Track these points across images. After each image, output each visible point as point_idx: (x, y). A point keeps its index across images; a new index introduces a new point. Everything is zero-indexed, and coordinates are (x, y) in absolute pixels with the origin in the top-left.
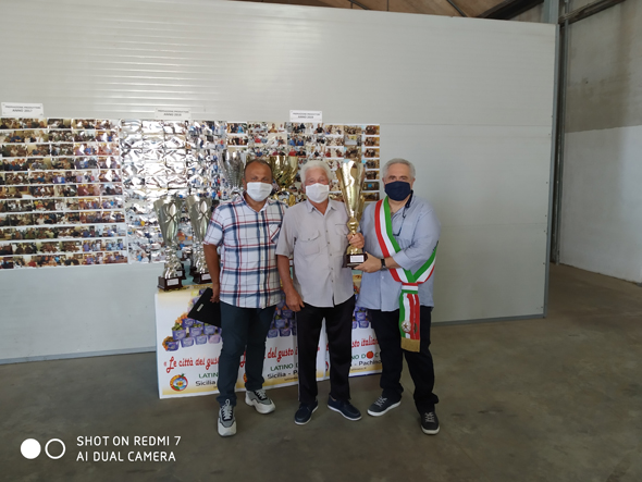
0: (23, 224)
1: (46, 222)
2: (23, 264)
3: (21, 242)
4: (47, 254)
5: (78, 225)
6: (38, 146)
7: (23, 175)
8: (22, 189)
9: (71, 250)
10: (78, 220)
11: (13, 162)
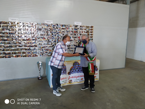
0: (13, 47)
1: (19, 47)
2: (13, 57)
3: (13, 51)
7: (14, 36)
8: (13, 39)
9: (24, 53)
10: (27, 46)
11: (11, 32)
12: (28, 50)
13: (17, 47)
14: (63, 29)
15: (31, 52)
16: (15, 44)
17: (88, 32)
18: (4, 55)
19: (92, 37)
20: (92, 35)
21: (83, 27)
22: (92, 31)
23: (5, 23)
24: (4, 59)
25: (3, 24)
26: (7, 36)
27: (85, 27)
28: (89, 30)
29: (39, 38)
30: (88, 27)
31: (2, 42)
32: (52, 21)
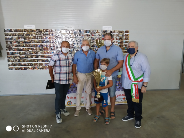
0: (29, 58)
1: (35, 58)
2: (29, 69)
3: (29, 63)
4: (35, 66)
5: (44, 59)
6: (33, 37)
7: (29, 45)
8: (29, 48)
9: (41, 65)
10: (44, 57)
11: (27, 41)
13: (33, 58)
14: (87, 35)
16: (31, 54)
17: (121, 39)
18: (20, 67)
21: (114, 32)
22: (127, 38)
23: (21, 31)
25: (18, 33)
26: (23, 46)
28: (123, 36)
30: (121, 32)
31: (17, 52)
32: (73, 26)
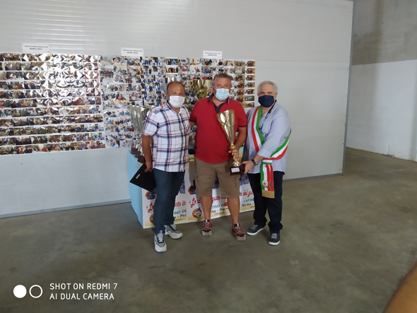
0: (37, 124)
2: (39, 150)
4: (54, 143)
5: (73, 124)
9: (69, 140)
10: (74, 120)
11: (31, 83)
12: (77, 131)
13: (47, 124)
14: (172, 70)
15: (87, 137)
16: (42, 114)
17: (239, 78)
18: (14, 146)
19: (252, 92)
20: (250, 85)
21: (226, 64)
22: (252, 76)
23: (13, 58)
24: (14, 155)
25: (7, 62)
26: (20, 94)
27: (233, 63)
28: (243, 72)
29: (107, 98)
30: (239, 64)
31: (5, 110)
32: (141, 50)
